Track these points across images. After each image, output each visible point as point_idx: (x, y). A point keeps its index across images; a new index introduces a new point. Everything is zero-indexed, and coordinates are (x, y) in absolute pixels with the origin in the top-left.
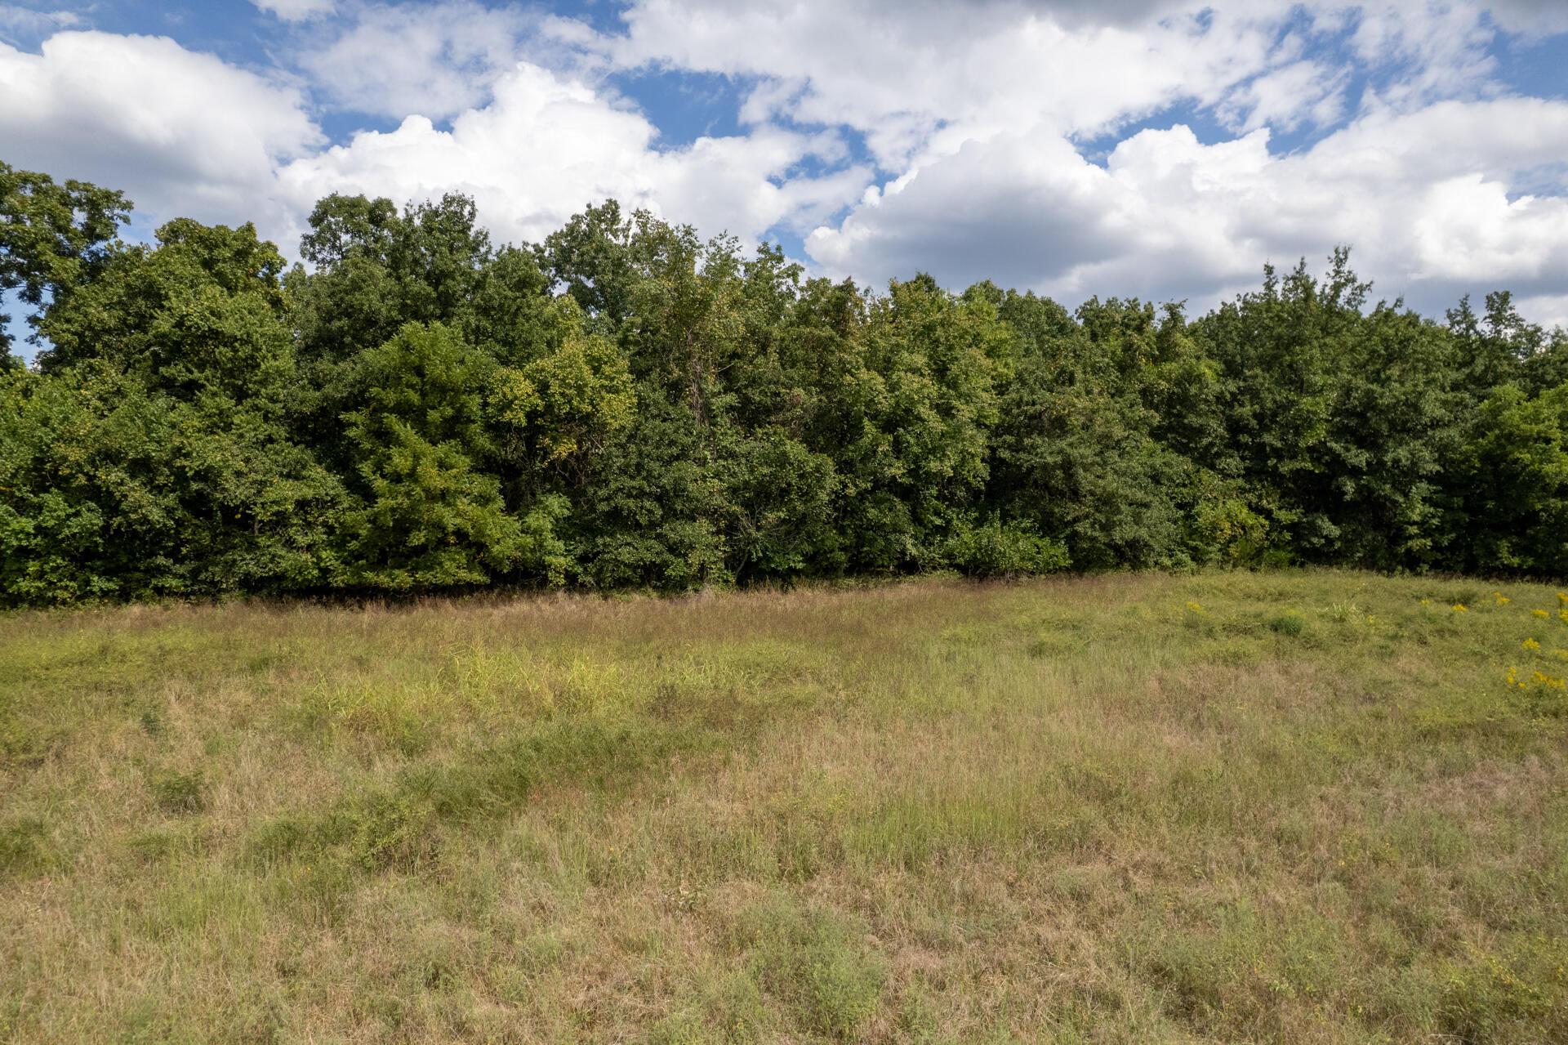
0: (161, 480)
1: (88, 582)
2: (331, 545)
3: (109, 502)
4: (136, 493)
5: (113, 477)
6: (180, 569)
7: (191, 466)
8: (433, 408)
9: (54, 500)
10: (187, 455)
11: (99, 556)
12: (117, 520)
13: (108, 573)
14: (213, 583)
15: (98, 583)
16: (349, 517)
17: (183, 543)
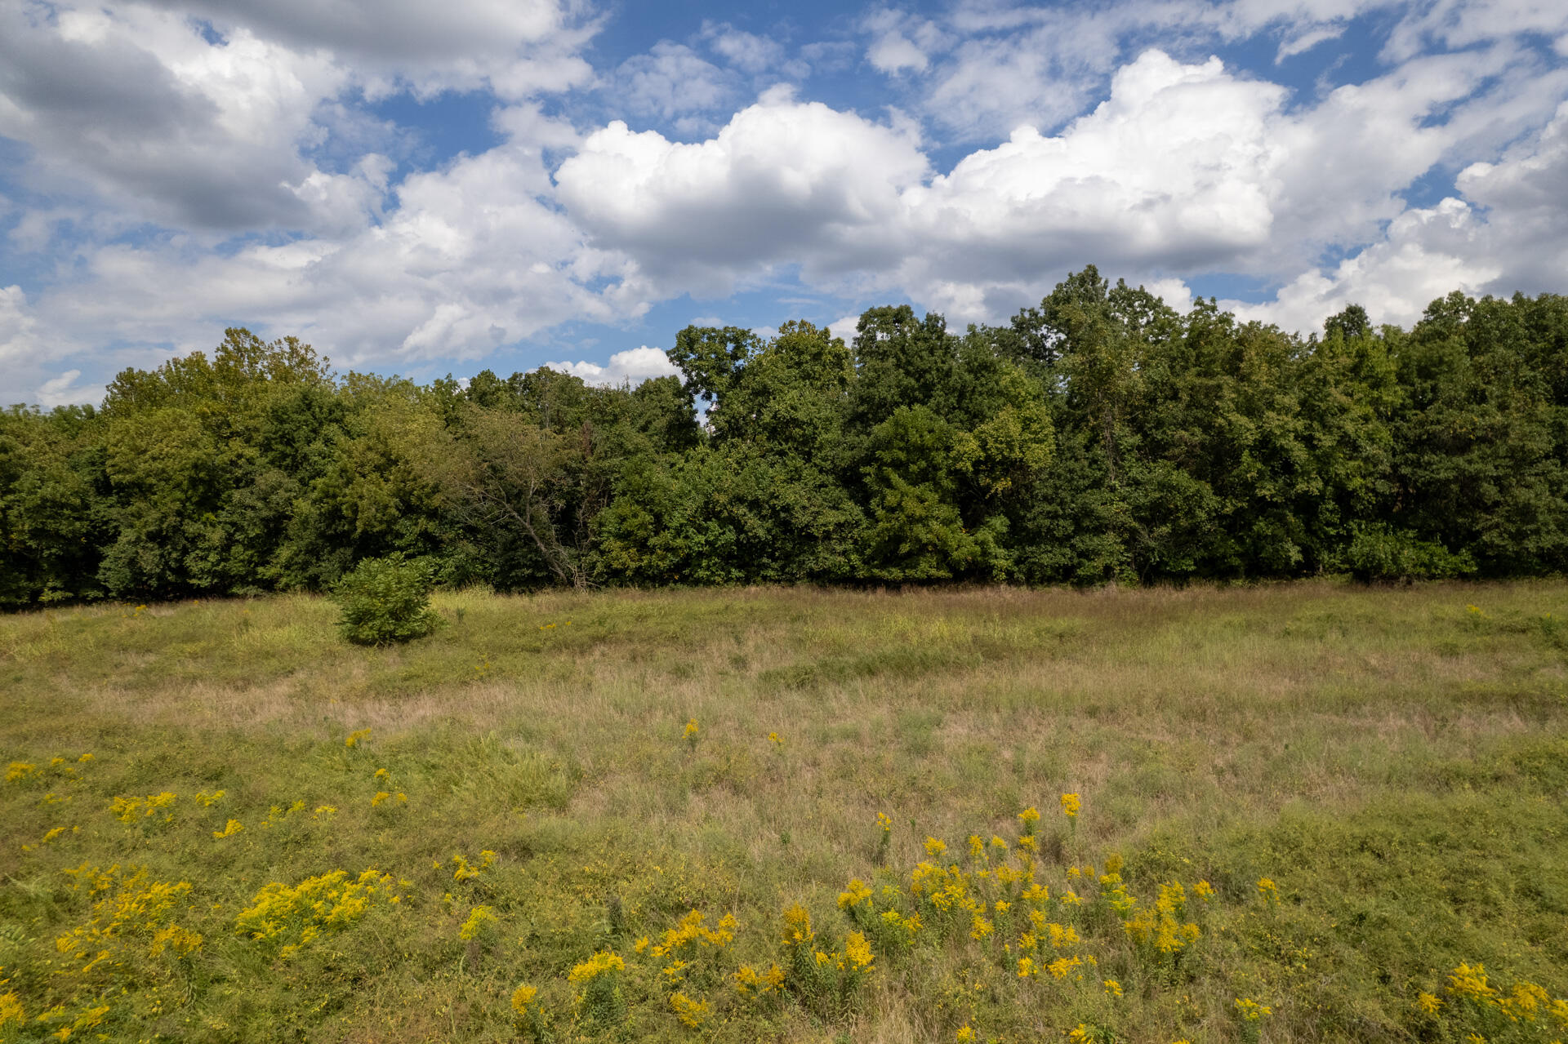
0: (764, 512)
1: (730, 572)
2: (857, 551)
3: (740, 528)
4: (752, 521)
5: (740, 512)
6: (775, 565)
7: (778, 504)
8: (914, 463)
9: (713, 525)
10: (777, 497)
11: (735, 557)
12: (743, 536)
13: (739, 567)
14: (793, 575)
15: (735, 573)
16: (865, 534)
17: (776, 550)
